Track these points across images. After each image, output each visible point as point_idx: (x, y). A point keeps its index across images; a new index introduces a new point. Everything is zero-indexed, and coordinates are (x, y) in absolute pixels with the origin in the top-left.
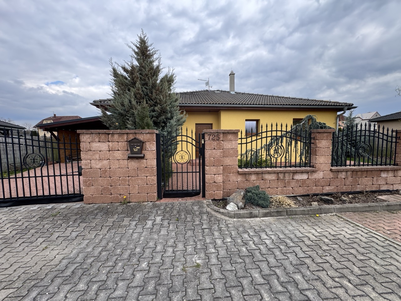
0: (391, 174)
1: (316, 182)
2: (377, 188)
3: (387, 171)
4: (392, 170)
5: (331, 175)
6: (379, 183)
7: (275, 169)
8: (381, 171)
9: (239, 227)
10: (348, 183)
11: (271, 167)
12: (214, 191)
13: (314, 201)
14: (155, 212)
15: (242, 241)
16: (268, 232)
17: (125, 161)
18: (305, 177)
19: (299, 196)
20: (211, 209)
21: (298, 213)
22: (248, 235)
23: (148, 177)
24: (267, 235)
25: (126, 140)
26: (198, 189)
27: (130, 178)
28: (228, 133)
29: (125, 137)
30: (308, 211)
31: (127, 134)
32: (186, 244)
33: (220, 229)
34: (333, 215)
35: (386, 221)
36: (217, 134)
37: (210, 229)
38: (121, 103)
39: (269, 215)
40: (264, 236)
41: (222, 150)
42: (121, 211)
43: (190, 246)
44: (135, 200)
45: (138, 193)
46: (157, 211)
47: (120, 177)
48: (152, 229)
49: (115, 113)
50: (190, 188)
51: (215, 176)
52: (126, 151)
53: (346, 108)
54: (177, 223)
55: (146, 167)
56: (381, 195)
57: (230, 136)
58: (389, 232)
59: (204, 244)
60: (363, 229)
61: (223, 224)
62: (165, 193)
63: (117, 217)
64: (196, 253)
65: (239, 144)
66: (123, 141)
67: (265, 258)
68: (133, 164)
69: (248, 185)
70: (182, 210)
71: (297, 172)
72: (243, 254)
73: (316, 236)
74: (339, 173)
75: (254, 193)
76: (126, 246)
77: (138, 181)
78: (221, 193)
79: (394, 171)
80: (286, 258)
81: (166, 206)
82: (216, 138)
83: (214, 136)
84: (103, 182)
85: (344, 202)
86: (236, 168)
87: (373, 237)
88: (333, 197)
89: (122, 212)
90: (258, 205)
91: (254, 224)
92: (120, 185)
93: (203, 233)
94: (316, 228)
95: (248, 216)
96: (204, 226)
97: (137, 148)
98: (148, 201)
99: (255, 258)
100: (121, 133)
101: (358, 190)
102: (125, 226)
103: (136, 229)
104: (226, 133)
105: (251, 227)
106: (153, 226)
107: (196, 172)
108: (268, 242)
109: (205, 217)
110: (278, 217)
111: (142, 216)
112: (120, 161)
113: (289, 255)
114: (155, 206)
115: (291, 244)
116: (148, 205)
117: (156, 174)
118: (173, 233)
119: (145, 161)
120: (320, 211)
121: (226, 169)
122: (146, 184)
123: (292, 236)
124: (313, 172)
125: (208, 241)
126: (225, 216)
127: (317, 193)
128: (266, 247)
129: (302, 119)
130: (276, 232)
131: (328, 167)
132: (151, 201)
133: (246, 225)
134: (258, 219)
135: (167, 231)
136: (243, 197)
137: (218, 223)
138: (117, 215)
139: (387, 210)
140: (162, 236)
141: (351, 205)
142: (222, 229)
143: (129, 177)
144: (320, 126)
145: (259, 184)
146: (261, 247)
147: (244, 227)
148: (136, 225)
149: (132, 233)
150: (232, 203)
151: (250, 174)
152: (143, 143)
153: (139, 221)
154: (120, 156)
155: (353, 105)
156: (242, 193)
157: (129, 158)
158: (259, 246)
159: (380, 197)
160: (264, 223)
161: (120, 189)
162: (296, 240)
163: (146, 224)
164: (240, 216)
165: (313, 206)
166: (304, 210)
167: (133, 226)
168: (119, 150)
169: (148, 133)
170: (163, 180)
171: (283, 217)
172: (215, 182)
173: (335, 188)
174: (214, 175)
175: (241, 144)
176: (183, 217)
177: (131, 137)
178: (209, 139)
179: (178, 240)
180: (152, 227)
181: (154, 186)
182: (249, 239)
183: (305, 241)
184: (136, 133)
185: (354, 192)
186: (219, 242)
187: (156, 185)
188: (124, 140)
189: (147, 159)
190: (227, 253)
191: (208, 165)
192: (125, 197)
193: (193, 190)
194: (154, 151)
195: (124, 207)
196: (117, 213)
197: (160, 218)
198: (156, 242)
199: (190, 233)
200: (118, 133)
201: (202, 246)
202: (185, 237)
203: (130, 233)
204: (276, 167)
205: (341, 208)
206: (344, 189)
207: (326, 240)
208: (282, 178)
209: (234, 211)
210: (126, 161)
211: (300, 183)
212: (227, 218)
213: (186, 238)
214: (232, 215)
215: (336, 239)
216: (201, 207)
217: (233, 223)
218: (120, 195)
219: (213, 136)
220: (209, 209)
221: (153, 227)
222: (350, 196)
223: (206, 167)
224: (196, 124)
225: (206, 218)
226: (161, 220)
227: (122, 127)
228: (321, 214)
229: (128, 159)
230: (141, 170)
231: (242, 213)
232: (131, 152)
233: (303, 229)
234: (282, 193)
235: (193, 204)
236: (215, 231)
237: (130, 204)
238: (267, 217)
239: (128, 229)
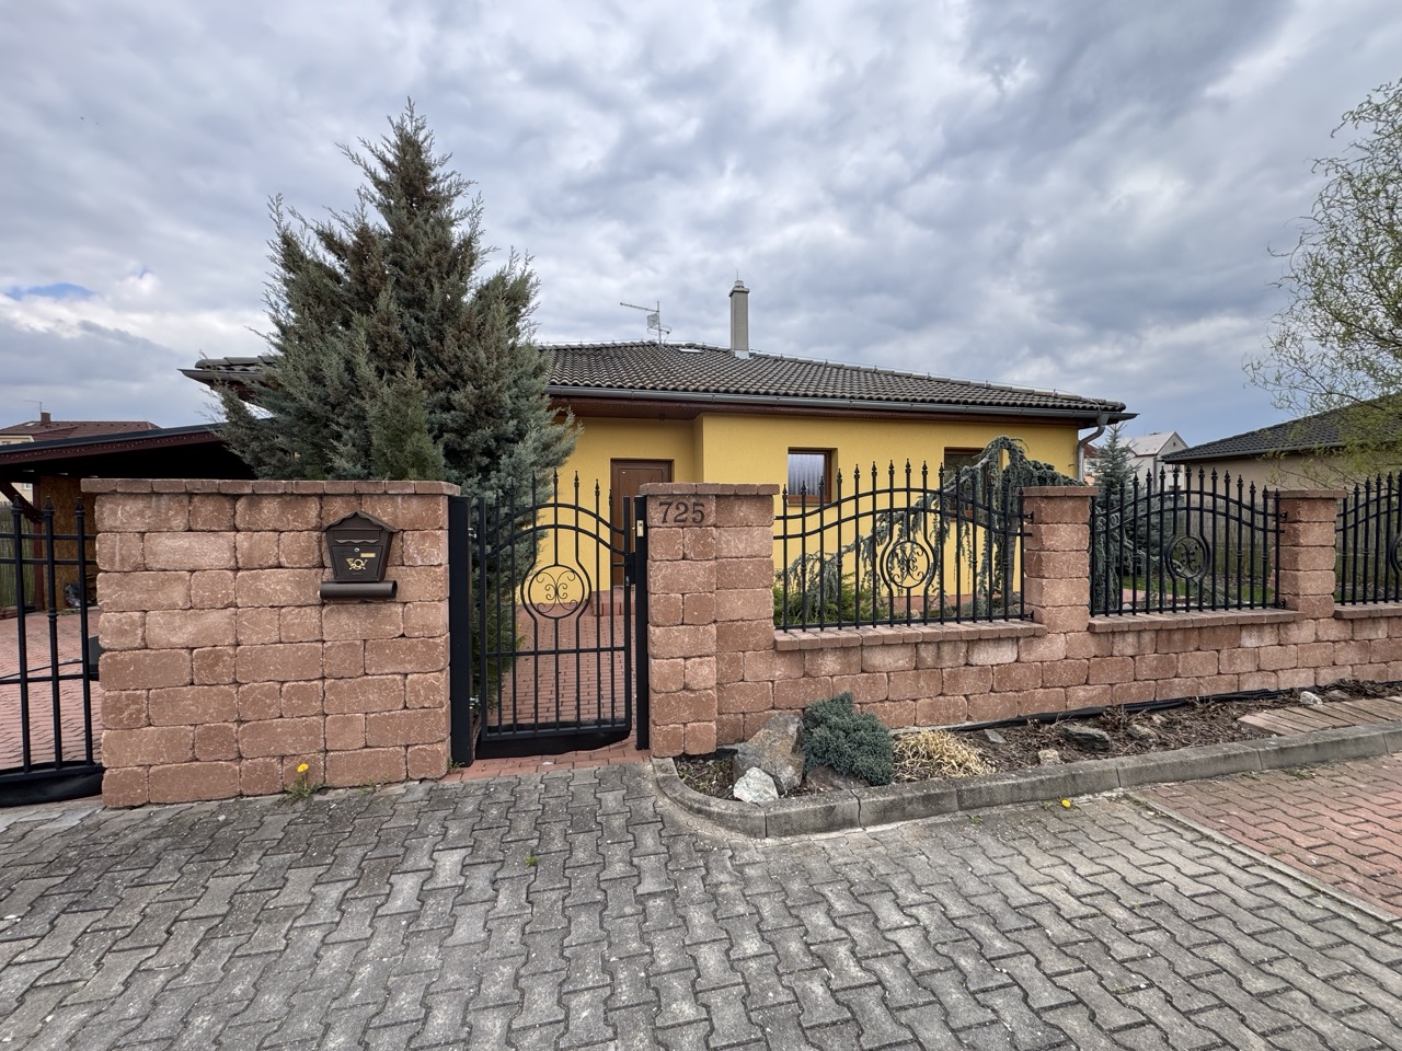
0: (1269, 637)
1: (1045, 675)
2: (1231, 684)
3: (1256, 626)
4: (1272, 625)
5: (1092, 646)
6: (1238, 669)
7: (905, 630)
8: (1242, 626)
9: (788, 878)
10: (1144, 672)
11: (891, 623)
12: (685, 724)
13: (1046, 746)
14: (434, 828)
15: (808, 945)
16: (902, 892)
17: (308, 610)
18: (1006, 654)
19: (989, 726)
20: (674, 800)
21: (999, 797)
22: (828, 913)
23: (410, 677)
24: (901, 908)
25: (314, 522)
26: (621, 714)
27: (328, 682)
28: (737, 496)
29: (312, 510)
30: (1033, 787)
31: (321, 496)
32: (566, 988)
33: (713, 896)
34: (1118, 799)
35: (1291, 811)
36: (693, 500)
37: (671, 896)
38: (307, 372)
39: (896, 814)
40: (890, 915)
41: (713, 563)
42: (281, 835)
43: (587, 997)
44: (349, 778)
45: (366, 747)
46: (447, 824)
47: (283, 682)
48: (416, 916)
49: (281, 410)
50: (589, 715)
51: (689, 662)
52: (314, 567)
53: (1105, 416)
54: (532, 877)
55: (403, 636)
56: (1247, 711)
57: (744, 508)
58: (1314, 859)
59: (648, 976)
60: (1227, 852)
61: (725, 868)
62: (483, 739)
63: (255, 867)
64: (609, 1033)
65: (776, 538)
66: (300, 527)
67: (909, 1027)
68: (347, 624)
69: (815, 695)
70: (555, 814)
71: (980, 639)
72: (818, 1017)
73: (1078, 898)
74: (1117, 638)
75: (836, 726)
76: (280, 1027)
77: (363, 694)
78: (711, 728)
79: (1279, 625)
80: (991, 1016)
81: (487, 795)
82: (690, 515)
83: (682, 508)
84: (200, 706)
85: (1142, 744)
86: (766, 630)
87: (1271, 882)
88: (1103, 725)
89: (281, 840)
90: (853, 774)
91: (846, 859)
92: (281, 717)
93: (641, 918)
94: (1071, 856)
95: (819, 823)
96: (648, 885)
97: (363, 555)
98: (408, 779)
99: (869, 1032)
100: (292, 494)
101: (1177, 695)
102: (291, 912)
103: (338, 924)
104: (730, 496)
105: (836, 875)
106: (423, 902)
107: (612, 649)
108: (908, 941)
109: (649, 840)
110: (931, 820)
111: (377, 854)
112: (283, 610)
113: (998, 1001)
114: (437, 800)
115: (998, 944)
116: (409, 798)
117: (444, 661)
118: (512, 933)
119: (398, 608)
120: (1075, 785)
121: (731, 636)
122: (401, 706)
123: (993, 903)
124: (1035, 636)
125: (664, 959)
126: (732, 828)
127: (1047, 710)
128: (905, 966)
129: (979, 451)
130: (931, 890)
131: (1080, 617)
132: (423, 776)
133: (814, 864)
134: (856, 833)
135: (486, 923)
136: (797, 743)
137: (701, 863)
138: (257, 856)
139: (1281, 767)
140: (459, 952)
141: (1169, 756)
142: (723, 890)
143: (323, 678)
144: (1036, 473)
145: (851, 686)
146: (886, 970)
147: (807, 875)
148: (340, 904)
149: (319, 949)
150: (754, 772)
151: (818, 650)
152: (392, 534)
153: (359, 879)
154: (284, 592)
155: (1123, 408)
156: (792, 729)
157: (328, 598)
158: (878, 965)
159: (1247, 719)
160: (881, 849)
161: (284, 734)
162: (1011, 921)
163: (388, 895)
164: (788, 827)
165: (1045, 765)
166: (1019, 786)
167: (324, 913)
168: (280, 566)
169: (416, 494)
170: (476, 682)
171: (947, 818)
172: (686, 688)
173: (1105, 691)
174: (686, 659)
175: (785, 537)
176: (558, 844)
177: (339, 510)
178: (664, 521)
179: (531, 968)
180: (415, 906)
181: (436, 714)
182: (832, 932)
183: (1045, 922)
184: (361, 495)
185: (1165, 702)
186: (710, 958)
187: (446, 708)
188: (308, 523)
189: (406, 603)
190: (750, 1019)
191: (660, 620)
192: (303, 768)
193: (599, 721)
194: (437, 570)
195: (294, 816)
196: (259, 844)
197: (457, 856)
198: (428, 986)
199: (585, 924)
200: (280, 491)
201: (637, 991)
202: (563, 948)
203: (307, 949)
204: (909, 621)
205: (1139, 771)
206: (1136, 693)
207: (1119, 913)
208: (930, 661)
209: (766, 806)
210: (313, 613)
211: (992, 680)
212: (738, 839)
213: (567, 953)
214: (757, 822)
215: (1152, 906)
216: (634, 793)
217: (762, 858)
218: (283, 757)
219: (678, 508)
220: (664, 804)
221: (422, 906)
222: (1157, 718)
223: (651, 628)
224: (613, 461)
225: (655, 845)
226: (459, 867)
227: (308, 470)
228: (1076, 795)
229: (323, 605)
230: (380, 647)
231: (797, 813)
232: (336, 573)
233: (1026, 868)
234: (932, 719)
235: (601, 782)
236: (692, 903)
237: (325, 798)
238: (889, 821)
239: (303, 928)
